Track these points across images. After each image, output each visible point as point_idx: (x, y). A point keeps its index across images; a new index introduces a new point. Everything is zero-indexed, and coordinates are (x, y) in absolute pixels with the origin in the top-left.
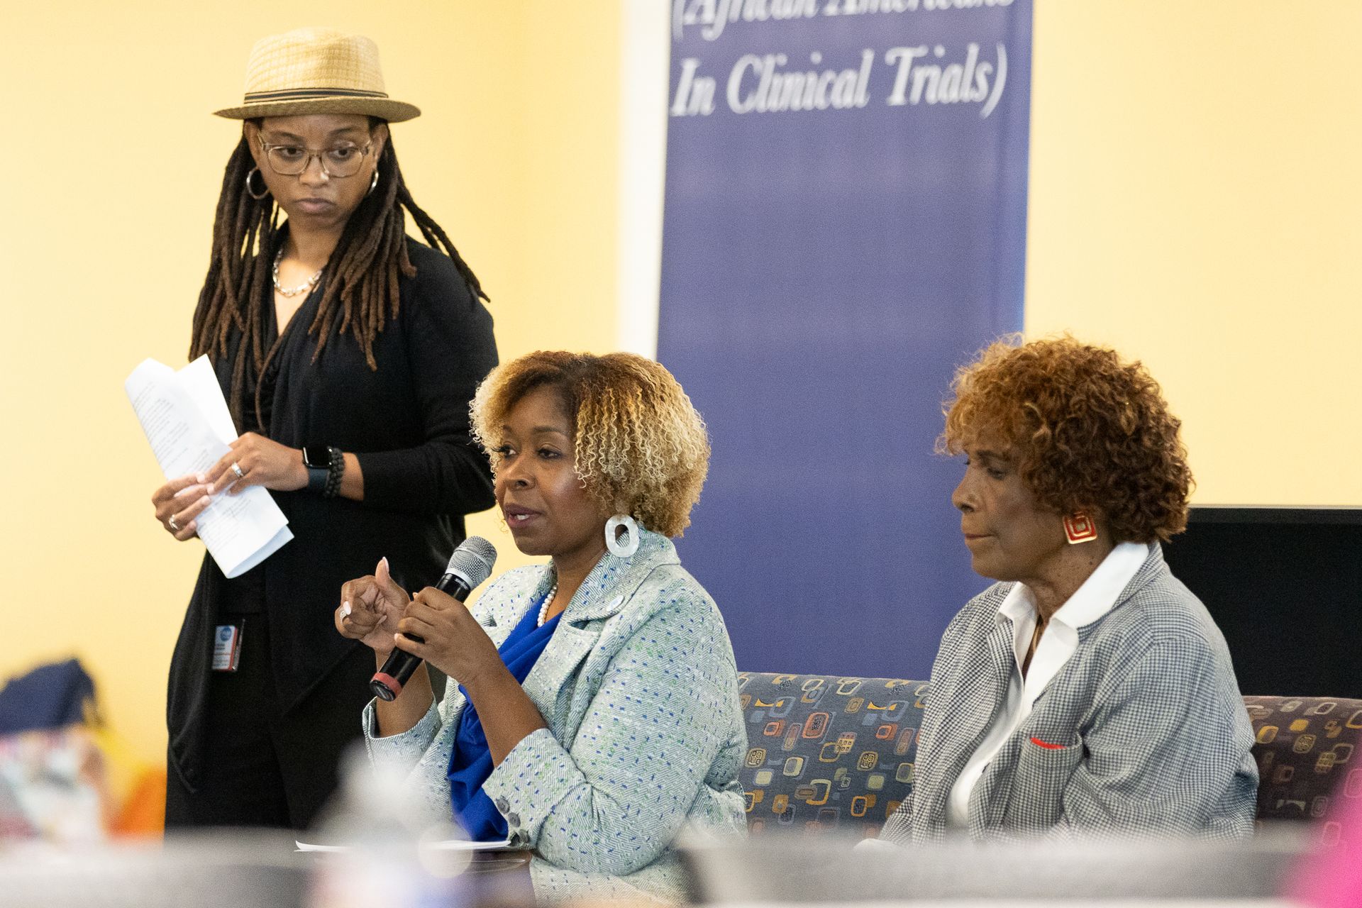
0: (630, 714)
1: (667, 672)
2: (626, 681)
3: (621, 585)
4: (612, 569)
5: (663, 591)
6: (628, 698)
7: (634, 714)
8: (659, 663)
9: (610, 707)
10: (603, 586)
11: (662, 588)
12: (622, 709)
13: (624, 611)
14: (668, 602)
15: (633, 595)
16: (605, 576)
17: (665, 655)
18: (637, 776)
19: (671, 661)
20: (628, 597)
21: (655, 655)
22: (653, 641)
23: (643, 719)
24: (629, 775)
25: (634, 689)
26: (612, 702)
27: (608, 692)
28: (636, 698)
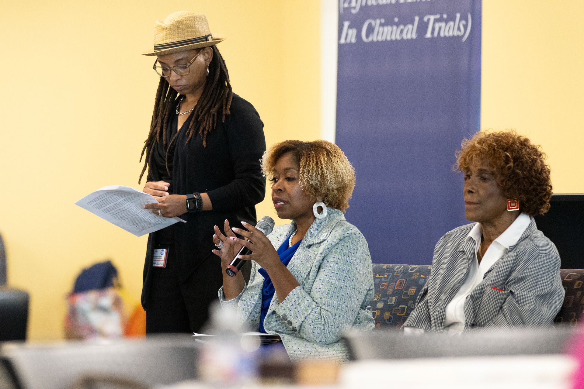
0: (334, 279)
1: (347, 261)
2: (331, 266)
3: (325, 229)
4: (320, 223)
5: (343, 230)
6: (333, 272)
7: (336, 278)
8: (344, 258)
9: (326, 276)
10: (317, 230)
11: (343, 229)
12: (331, 277)
13: (328, 239)
14: (346, 234)
15: (331, 233)
16: (318, 226)
17: (346, 255)
18: (338, 302)
19: (349, 257)
20: (329, 234)
21: (342, 255)
22: (341, 249)
23: (339, 280)
24: (335, 302)
25: (335, 269)
26: (326, 274)
27: (324, 271)
28: (336, 272)
